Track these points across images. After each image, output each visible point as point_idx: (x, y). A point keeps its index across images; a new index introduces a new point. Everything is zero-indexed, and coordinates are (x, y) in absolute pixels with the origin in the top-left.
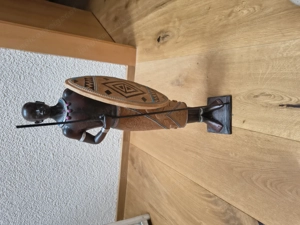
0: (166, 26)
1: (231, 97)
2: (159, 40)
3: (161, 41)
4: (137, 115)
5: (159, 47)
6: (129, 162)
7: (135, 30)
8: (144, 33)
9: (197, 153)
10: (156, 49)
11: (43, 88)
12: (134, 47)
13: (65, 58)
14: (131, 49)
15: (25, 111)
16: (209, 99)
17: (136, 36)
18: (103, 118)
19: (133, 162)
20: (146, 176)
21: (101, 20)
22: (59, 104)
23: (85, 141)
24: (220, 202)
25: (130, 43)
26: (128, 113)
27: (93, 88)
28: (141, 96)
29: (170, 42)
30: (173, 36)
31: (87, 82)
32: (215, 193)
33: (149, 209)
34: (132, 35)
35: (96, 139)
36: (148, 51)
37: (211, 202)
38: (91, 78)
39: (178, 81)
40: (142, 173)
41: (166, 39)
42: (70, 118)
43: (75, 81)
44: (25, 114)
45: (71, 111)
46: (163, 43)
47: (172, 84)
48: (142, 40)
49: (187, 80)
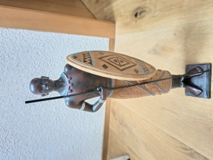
0: (143, 3)
1: (211, 64)
2: (136, 15)
3: (138, 16)
4: (129, 86)
5: (136, 21)
6: (111, 114)
7: (114, 9)
8: (122, 11)
9: (174, 112)
10: (134, 23)
11: (46, 59)
12: (114, 22)
13: (61, 34)
14: (111, 24)
15: (32, 86)
16: (187, 67)
17: (115, 14)
18: (100, 90)
19: (114, 114)
20: (126, 126)
21: (85, 3)
22: (61, 78)
23: (84, 110)
24: (196, 155)
25: (110, 20)
26: (122, 84)
27: (91, 63)
28: (134, 68)
29: (147, 17)
30: (150, 11)
31: (85, 57)
32: (192, 147)
33: (128, 151)
34: (112, 13)
35: (94, 108)
36: (126, 25)
37: (187, 154)
38: (88, 53)
39: (154, 50)
40: (122, 123)
41: (143, 14)
42: (72, 91)
43: (75, 57)
44: (33, 89)
45: (73, 85)
46: (140, 18)
47: (149, 52)
48: (121, 16)
49: (163, 49)
